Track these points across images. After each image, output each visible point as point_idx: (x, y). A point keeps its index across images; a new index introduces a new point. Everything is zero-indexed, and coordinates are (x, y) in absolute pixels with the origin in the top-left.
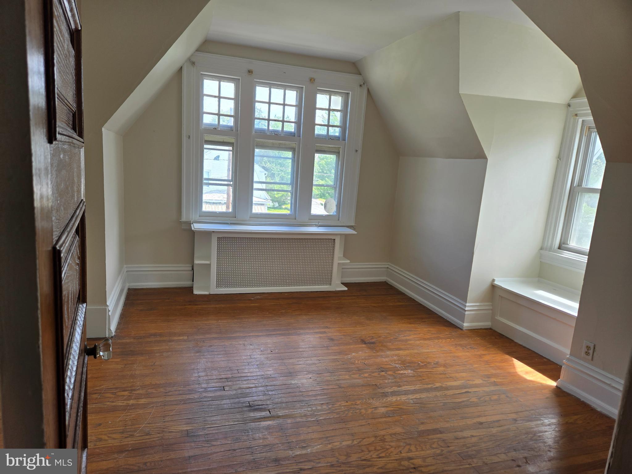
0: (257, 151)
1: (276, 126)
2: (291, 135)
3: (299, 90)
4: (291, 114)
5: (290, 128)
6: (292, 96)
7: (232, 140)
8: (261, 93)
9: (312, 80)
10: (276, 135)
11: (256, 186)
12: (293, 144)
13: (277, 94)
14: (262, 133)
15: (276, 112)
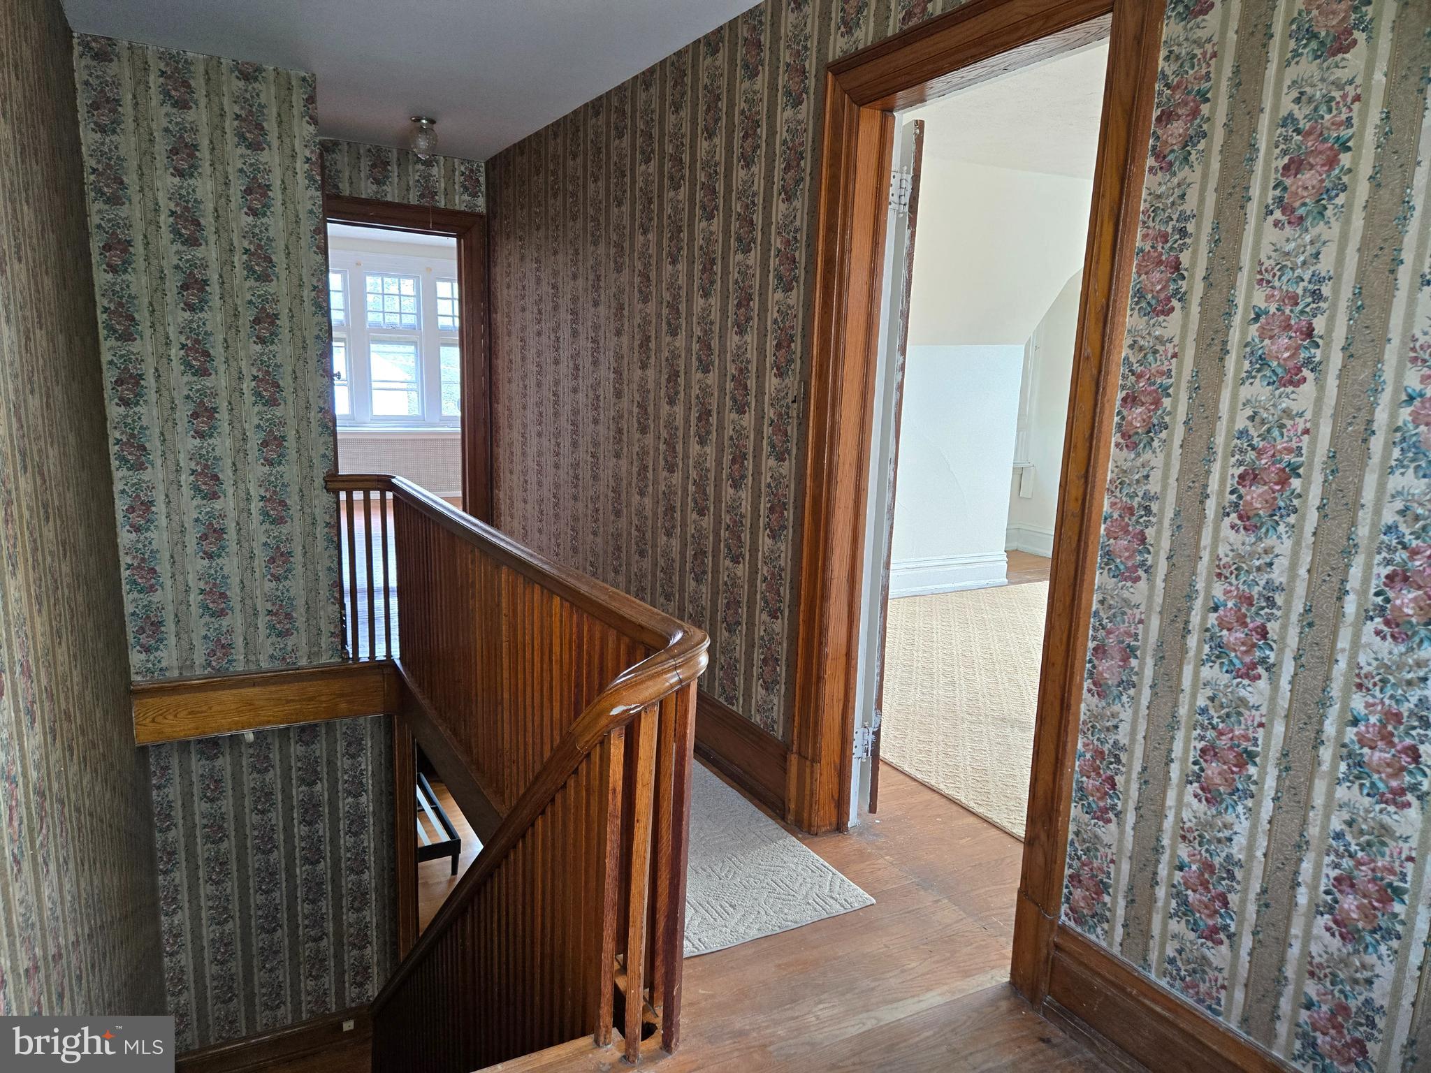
0: (373, 347)
1: (394, 319)
2: (412, 327)
3: (416, 279)
4: (409, 305)
5: (410, 320)
6: (408, 286)
7: (344, 336)
8: (372, 282)
9: (429, 269)
10: (393, 329)
11: (374, 385)
12: (414, 338)
13: (392, 286)
14: (377, 328)
15: (392, 304)
